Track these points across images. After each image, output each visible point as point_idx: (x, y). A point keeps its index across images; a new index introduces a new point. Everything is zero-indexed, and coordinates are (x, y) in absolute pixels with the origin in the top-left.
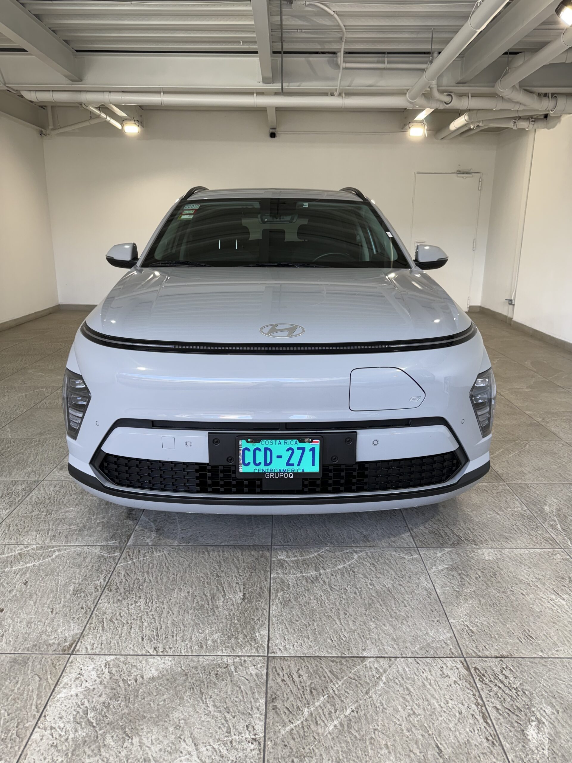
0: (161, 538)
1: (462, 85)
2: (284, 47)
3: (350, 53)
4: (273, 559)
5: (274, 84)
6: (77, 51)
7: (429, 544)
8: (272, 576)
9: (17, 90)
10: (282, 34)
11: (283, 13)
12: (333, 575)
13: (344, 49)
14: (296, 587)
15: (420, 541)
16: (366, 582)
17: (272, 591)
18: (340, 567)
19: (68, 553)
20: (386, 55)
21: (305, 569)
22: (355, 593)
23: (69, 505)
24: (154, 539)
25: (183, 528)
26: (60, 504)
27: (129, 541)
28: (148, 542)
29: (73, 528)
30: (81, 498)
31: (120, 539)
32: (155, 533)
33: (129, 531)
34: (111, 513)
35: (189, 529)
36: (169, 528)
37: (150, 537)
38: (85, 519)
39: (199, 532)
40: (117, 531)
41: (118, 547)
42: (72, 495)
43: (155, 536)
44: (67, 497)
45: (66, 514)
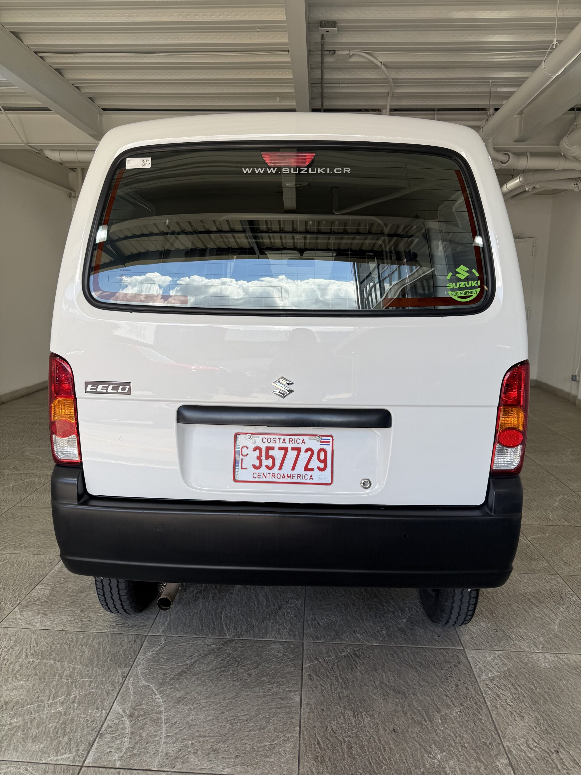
0: (135, 751)
1: (520, 143)
2: (325, 104)
3: (396, 110)
6: (104, 110)
9: (41, 150)
10: (322, 90)
11: (325, 65)
13: (391, 105)
20: (436, 112)
23: (20, 675)
24: (125, 753)
25: (170, 733)
26: (8, 673)
27: (89, 757)
28: (116, 760)
29: (14, 722)
30: (39, 663)
31: (76, 751)
32: (129, 740)
33: (92, 734)
34: (73, 694)
35: (177, 736)
36: (150, 731)
37: (120, 749)
38: (36, 705)
39: (192, 744)
40: (75, 732)
41: (71, 767)
42: (27, 657)
43: (128, 746)
44: (21, 660)
45: (11, 694)
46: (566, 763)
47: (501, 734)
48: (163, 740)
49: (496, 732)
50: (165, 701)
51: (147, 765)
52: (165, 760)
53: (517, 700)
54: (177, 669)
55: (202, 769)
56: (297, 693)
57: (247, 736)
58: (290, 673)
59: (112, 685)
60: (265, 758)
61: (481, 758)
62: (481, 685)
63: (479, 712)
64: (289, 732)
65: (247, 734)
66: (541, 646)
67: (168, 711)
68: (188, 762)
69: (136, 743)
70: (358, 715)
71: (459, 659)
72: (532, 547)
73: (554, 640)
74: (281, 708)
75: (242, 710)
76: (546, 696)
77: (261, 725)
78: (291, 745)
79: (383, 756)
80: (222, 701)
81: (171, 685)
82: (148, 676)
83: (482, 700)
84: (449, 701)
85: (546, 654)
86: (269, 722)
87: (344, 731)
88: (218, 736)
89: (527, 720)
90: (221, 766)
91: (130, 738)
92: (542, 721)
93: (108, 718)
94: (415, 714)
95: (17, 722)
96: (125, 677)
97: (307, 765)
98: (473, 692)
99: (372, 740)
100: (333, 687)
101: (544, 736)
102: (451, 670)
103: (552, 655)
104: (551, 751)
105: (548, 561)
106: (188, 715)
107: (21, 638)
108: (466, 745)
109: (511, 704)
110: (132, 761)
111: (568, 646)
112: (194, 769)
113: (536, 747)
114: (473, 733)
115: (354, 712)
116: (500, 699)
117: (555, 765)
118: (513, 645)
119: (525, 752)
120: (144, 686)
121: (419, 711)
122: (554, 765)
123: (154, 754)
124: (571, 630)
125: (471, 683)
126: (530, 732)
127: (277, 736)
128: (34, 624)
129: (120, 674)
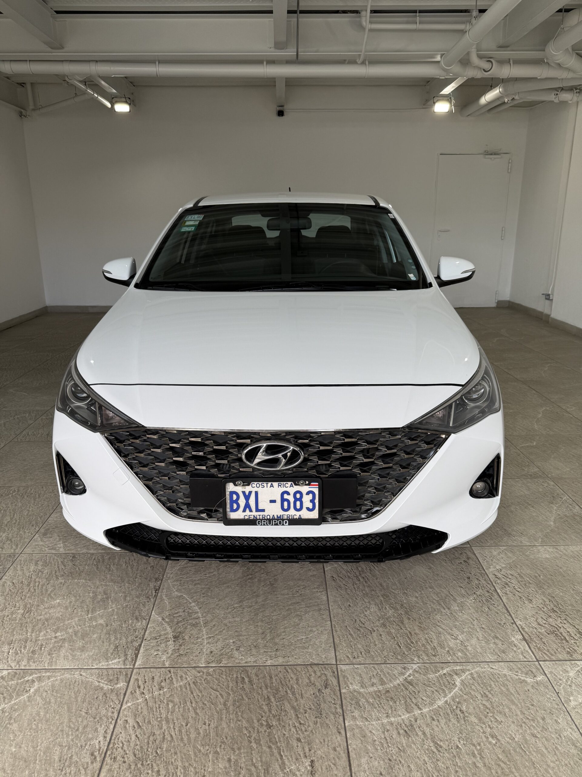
0: (181, 652)
1: (503, 49)
2: (300, 4)
3: (377, 12)
4: (343, 691)
5: (287, 50)
6: (58, 12)
7: (552, 655)
8: (346, 725)
12: (434, 720)
13: (371, 6)
14: (385, 745)
15: (539, 649)
16: (484, 732)
17: (351, 754)
18: (440, 703)
19: (53, 686)
20: (418, 14)
21: (392, 708)
22: (474, 756)
23: (55, 594)
24: (172, 654)
25: (211, 635)
26: (42, 594)
27: (138, 660)
28: (164, 661)
29: (59, 636)
30: (70, 583)
31: (125, 656)
32: (173, 643)
33: (137, 640)
34: (111, 608)
35: (218, 637)
36: (192, 634)
37: (166, 651)
38: (77, 619)
39: (234, 642)
40: (120, 640)
41: (123, 670)
42: (58, 579)
43: (173, 648)
44: (52, 581)
45: (50, 612)
46: (573, 635)
47: (513, 616)
48: (205, 642)
49: (508, 614)
50: (200, 608)
51: (195, 663)
52: (211, 658)
53: (524, 586)
54: (206, 580)
55: (246, 662)
56: (323, 593)
57: (284, 632)
58: (314, 576)
59: (148, 597)
60: (303, 649)
61: (498, 635)
62: (491, 576)
63: (491, 599)
64: (322, 626)
65: (282, 630)
66: (540, 540)
67: (205, 617)
68: (232, 657)
69: (181, 645)
70: (382, 608)
71: (467, 555)
72: (522, 455)
73: (550, 534)
74: (311, 606)
75: (275, 611)
76: (550, 582)
77: (295, 622)
78: (325, 637)
79: (410, 640)
80: (254, 605)
81: (203, 594)
82: (180, 588)
83: (493, 588)
84: (463, 591)
85: (545, 547)
86: (302, 619)
87: (372, 623)
88: (256, 634)
89: (535, 603)
90: (264, 659)
91: (174, 641)
92: (548, 603)
93: (149, 626)
94: (434, 603)
95: (62, 636)
96: (157, 590)
97: (343, 653)
98: (484, 582)
99: (398, 627)
100: (355, 586)
101: (551, 614)
102: (461, 565)
103: (551, 547)
104: (558, 626)
105: (538, 467)
106: (225, 618)
107: (48, 561)
108: (483, 626)
109: (519, 590)
110: (180, 661)
111: (565, 539)
112: (239, 663)
113: (545, 624)
114: (488, 616)
115: (378, 605)
116: (509, 587)
117: (564, 637)
118: (515, 540)
119: (536, 628)
120: (177, 597)
121: (438, 601)
122: (562, 638)
123: (199, 653)
124: (566, 524)
125: (481, 576)
126: (539, 612)
127: (311, 631)
128: (57, 549)
129: (153, 587)
